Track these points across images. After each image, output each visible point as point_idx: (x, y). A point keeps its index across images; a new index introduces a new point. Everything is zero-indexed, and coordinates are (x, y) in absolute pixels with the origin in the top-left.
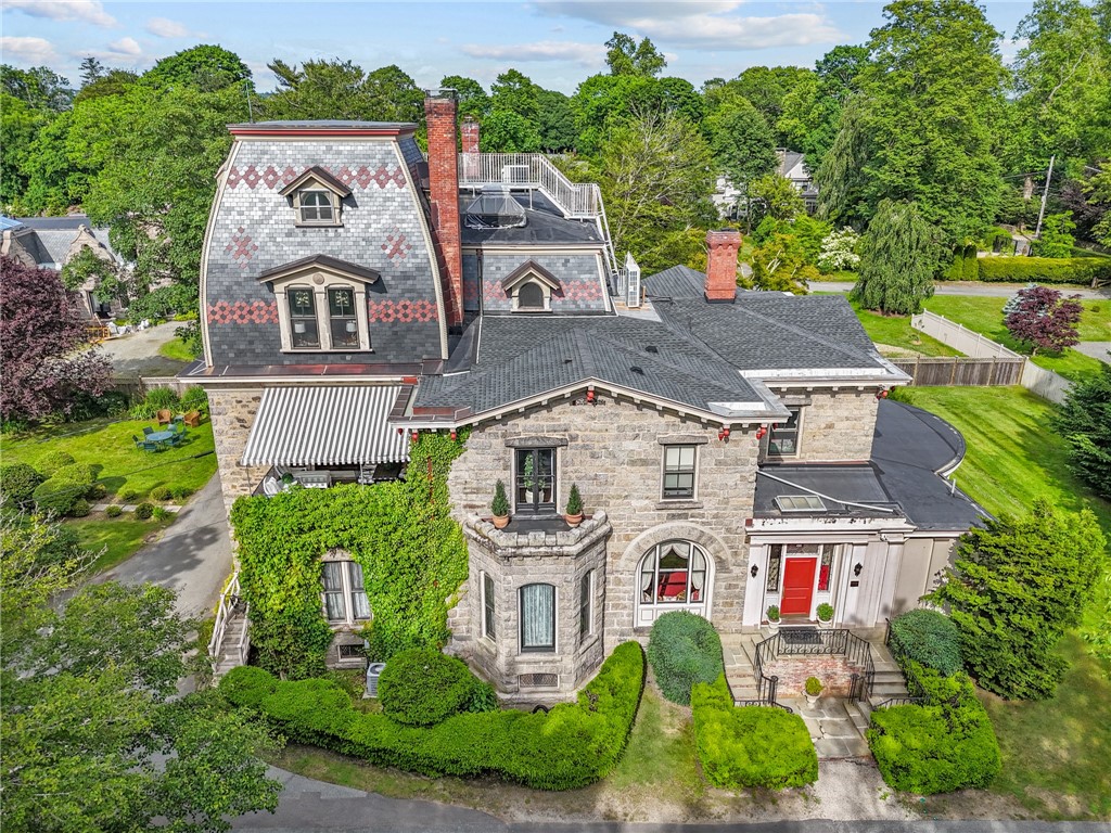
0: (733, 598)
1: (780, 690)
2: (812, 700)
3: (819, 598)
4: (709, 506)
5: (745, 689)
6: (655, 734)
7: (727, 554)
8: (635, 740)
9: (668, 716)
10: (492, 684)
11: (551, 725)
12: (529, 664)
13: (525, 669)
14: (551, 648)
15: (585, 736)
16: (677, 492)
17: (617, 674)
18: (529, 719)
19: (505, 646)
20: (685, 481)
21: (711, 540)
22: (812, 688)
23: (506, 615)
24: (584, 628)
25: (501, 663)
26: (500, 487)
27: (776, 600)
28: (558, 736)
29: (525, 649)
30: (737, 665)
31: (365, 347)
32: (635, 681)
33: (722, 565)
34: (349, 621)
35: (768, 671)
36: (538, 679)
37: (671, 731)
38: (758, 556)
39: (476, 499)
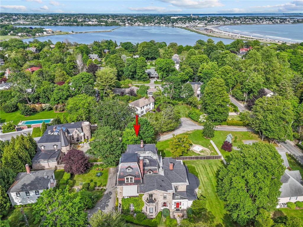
0: (171, 207)
1: (175, 216)
2: (178, 217)
3: (180, 206)
4: (168, 199)
5: (172, 216)
6: (163, 221)
7: (170, 203)
8: (161, 222)
9: (164, 219)
10: (147, 216)
11: (153, 220)
12: (150, 214)
13: (150, 215)
14: (152, 213)
15: (156, 222)
16: (165, 198)
17: (159, 215)
18: (150, 220)
19: (148, 213)
20: (166, 197)
21: (168, 202)
22: (179, 216)
23: (148, 210)
24: (156, 210)
25: (148, 214)
26: (147, 198)
27: (175, 206)
28: (153, 222)
29: (150, 213)
30: (171, 213)
31: (133, 182)
32: (161, 216)
33: (170, 204)
34: (132, 209)
35: (174, 214)
36: (151, 216)
37: (164, 221)
38: (173, 203)
39: (145, 199)
